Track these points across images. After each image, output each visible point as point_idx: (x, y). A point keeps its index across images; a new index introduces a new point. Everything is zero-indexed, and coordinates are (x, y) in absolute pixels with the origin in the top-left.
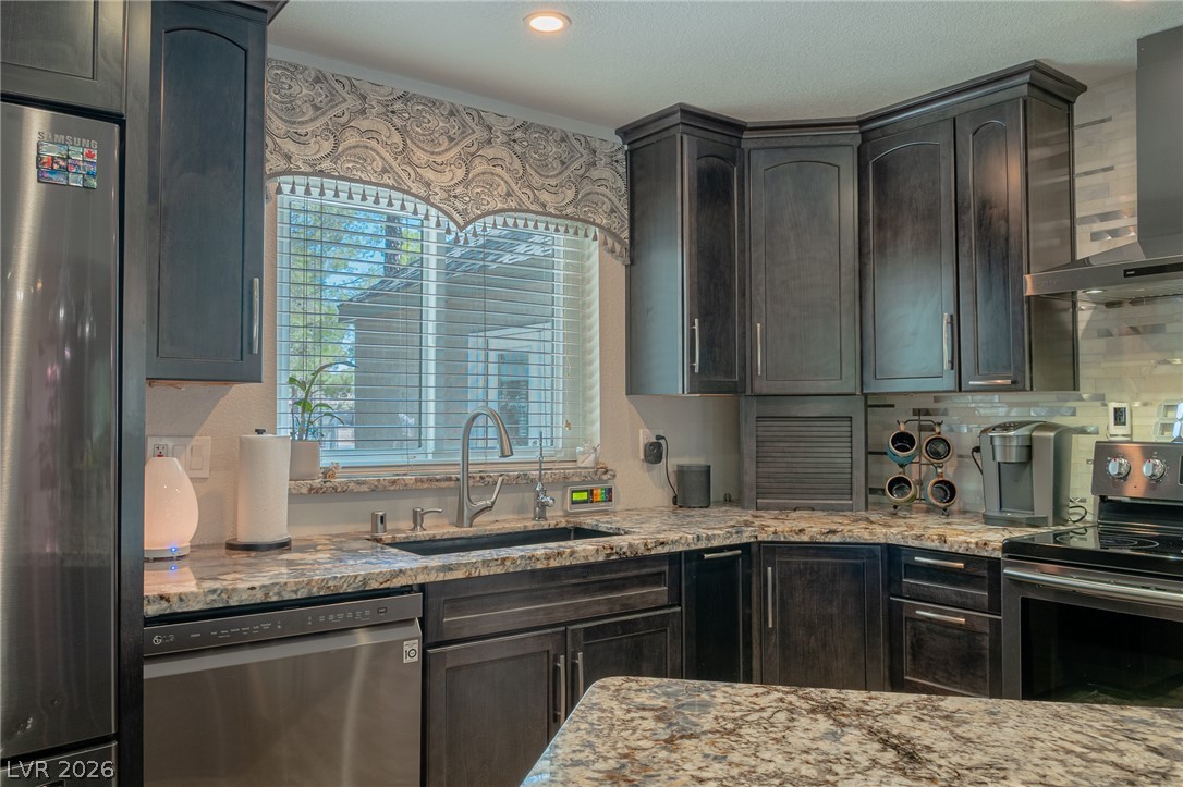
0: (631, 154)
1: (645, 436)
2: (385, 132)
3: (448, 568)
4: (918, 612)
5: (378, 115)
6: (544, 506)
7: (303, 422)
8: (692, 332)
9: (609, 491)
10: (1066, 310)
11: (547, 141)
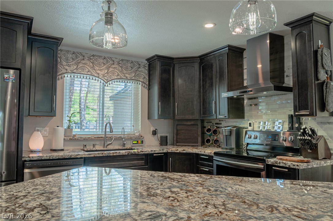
0: (149, 65)
1: (152, 129)
2: (89, 63)
3: (90, 154)
4: (201, 168)
5: (87, 60)
6: (124, 144)
7: (69, 125)
8: (159, 105)
9: (143, 141)
10: (242, 100)
11: (128, 63)
